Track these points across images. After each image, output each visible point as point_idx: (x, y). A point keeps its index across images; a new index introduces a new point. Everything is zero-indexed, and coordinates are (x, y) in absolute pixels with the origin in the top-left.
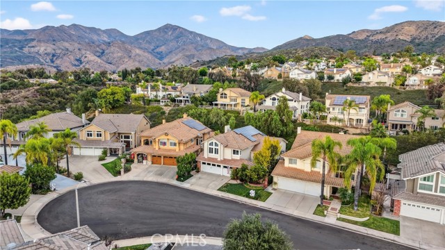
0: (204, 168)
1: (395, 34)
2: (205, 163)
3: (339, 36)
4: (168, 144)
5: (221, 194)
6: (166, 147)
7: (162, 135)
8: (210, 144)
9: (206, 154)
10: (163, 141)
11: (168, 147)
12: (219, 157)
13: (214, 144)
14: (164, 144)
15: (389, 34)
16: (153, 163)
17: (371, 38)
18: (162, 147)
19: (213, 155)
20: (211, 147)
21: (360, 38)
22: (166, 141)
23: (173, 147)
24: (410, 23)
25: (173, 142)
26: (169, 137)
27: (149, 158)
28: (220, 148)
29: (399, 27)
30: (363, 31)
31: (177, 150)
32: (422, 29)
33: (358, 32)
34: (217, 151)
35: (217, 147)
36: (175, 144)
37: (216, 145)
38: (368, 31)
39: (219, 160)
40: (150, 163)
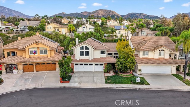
0: (77, 69)
1: (97, 14)
2: (77, 64)
3: (77, 13)
4: (38, 52)
5: (109, 86)
6: (36, 55)
7: (32, 44)
8: (81, 48)
9: (78, 57)
10: (33, 50)
11: (39, 54)
12: (90, 57)
13: (84, 48)
14: (35, 52)
15: (95, 14)
16: (24, 72)
17: (89, 15)
18: (32, 55)
19: (84, 57)
20: (82, 50)
21: (85, 15)
22: (36, 49)
23: (44, 55)
24: (102, 10)
25: (43, 50)
26: (40, 46)
27: (20, 67)
28: (91, 50)
29: (98, 11)
30: (86, 12)
31: (49, 57)
32: (106, 13)
33: (84, 12)
34: (87, 53)
35: (87, 50)
36: (46, 52)
37: (86, 48)
38: (87, 12)
39: (90, 59)
40: (21, 72)
